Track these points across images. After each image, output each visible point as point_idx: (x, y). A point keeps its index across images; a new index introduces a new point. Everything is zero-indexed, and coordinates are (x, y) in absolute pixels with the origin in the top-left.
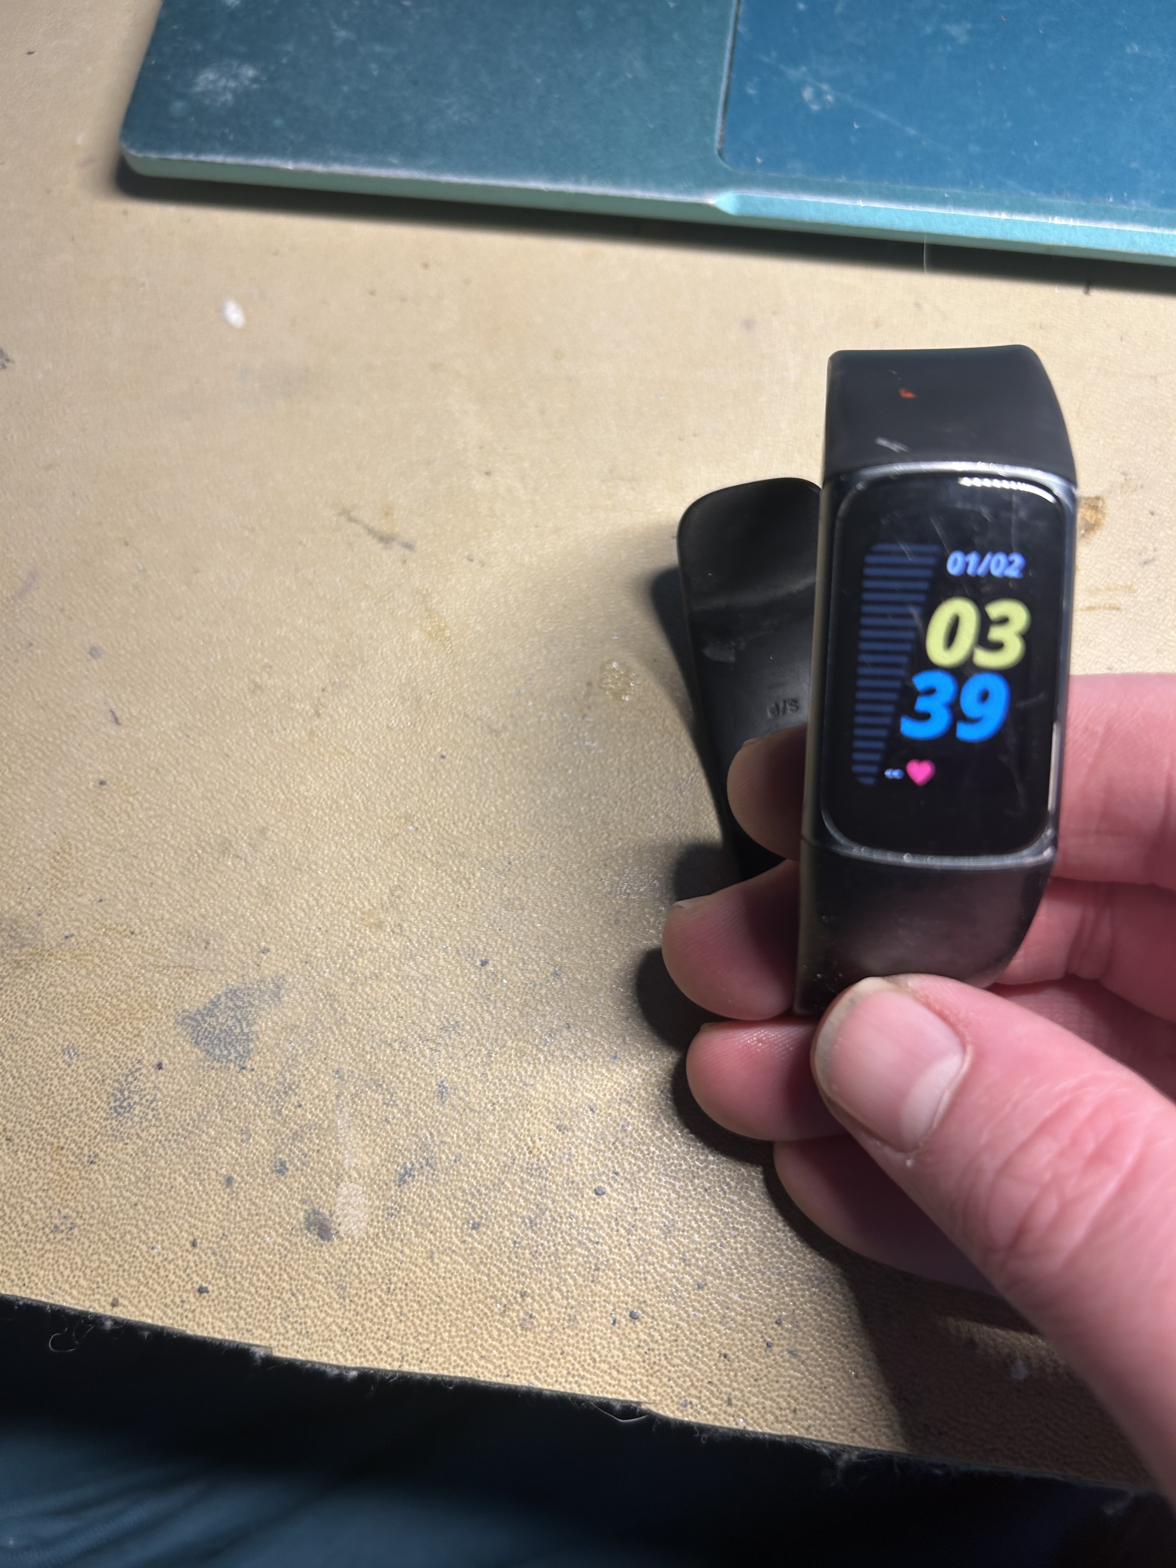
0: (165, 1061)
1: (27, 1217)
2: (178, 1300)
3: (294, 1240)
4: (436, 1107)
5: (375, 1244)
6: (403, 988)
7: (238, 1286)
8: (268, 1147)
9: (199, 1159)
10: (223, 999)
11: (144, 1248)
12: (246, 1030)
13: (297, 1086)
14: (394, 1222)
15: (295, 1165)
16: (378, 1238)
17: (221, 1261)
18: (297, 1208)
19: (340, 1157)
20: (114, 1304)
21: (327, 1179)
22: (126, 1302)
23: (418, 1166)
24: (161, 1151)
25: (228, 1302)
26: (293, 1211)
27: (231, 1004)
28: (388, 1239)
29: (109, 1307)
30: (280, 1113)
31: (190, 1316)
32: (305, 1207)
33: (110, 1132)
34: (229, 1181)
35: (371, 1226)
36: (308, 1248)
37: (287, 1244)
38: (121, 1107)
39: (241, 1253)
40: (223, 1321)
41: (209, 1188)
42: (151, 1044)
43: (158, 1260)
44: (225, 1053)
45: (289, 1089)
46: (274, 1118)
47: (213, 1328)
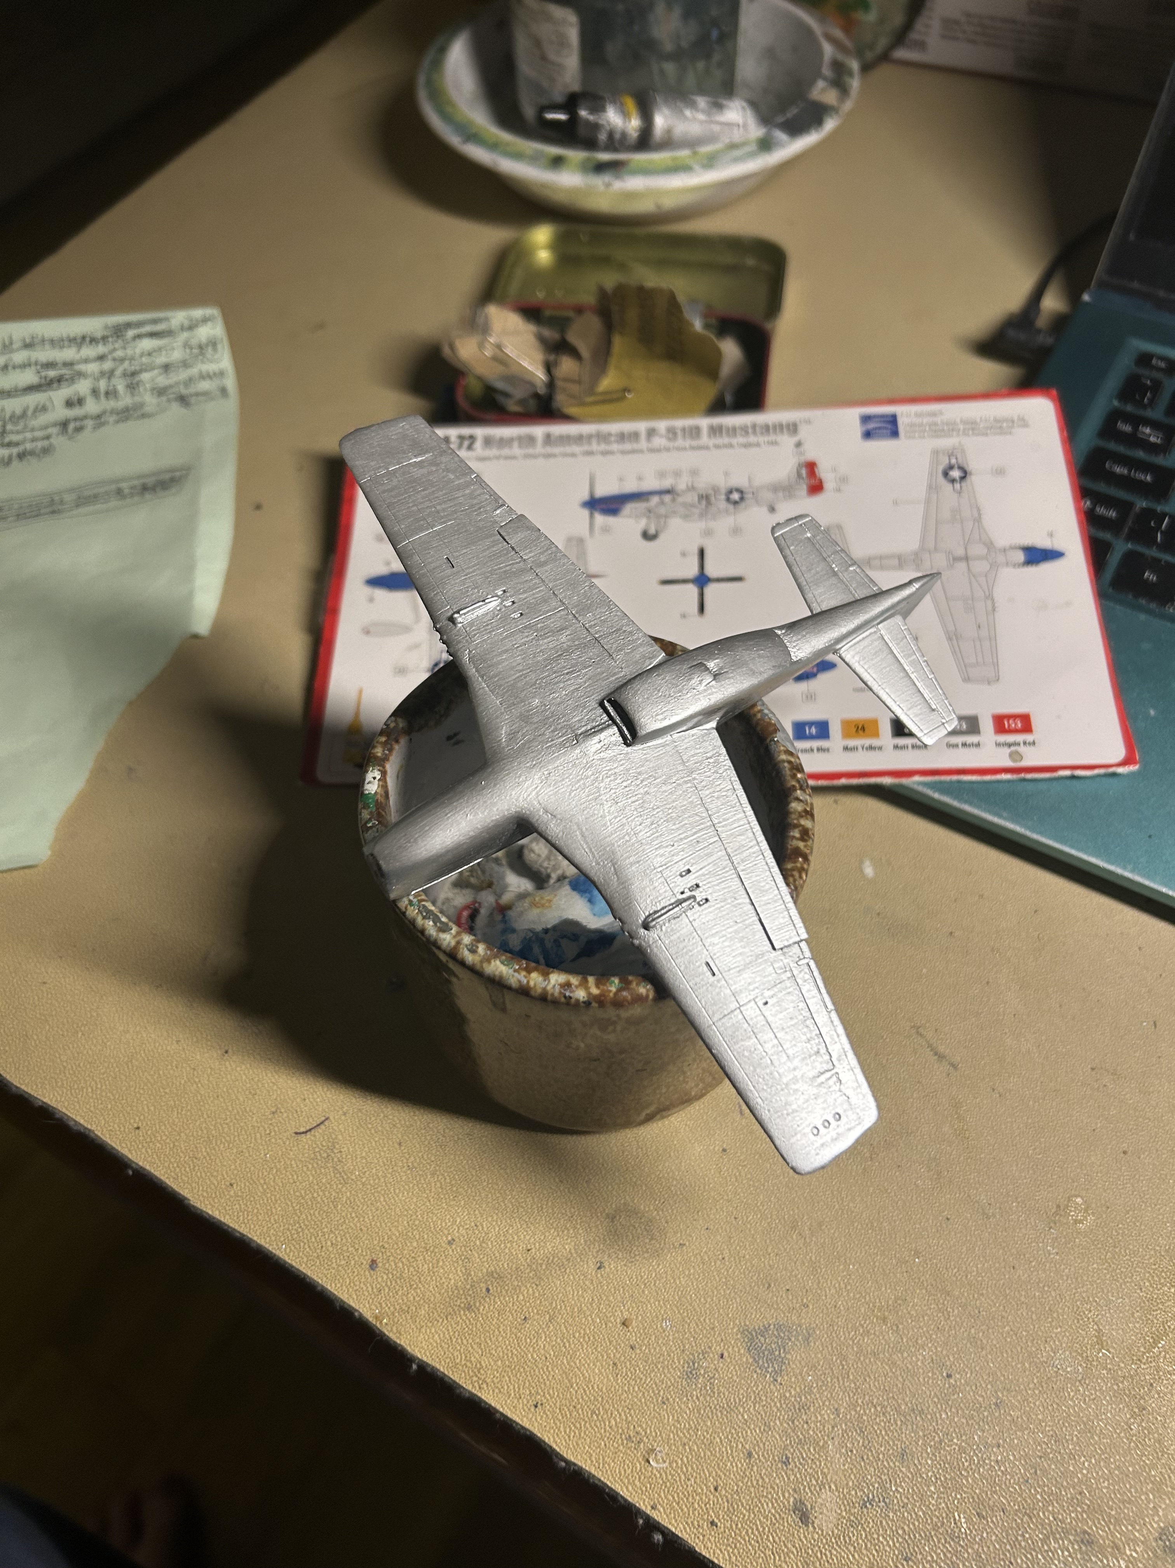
0: (726, 1354)
1: (613, 1422)
2: (696, 1523)
3: (783, 1515)
4: (897, 1464)
5: (837, 1542)
6: (891, 1370)
7: (737, 1532)
8: (780, 1443)
9: (733, 1431)
10: (772, 1327)
11: (683, 1477)
12: (783, 1355)
13: (808, 1408)
14: (852, 1532)
15: (795, 1463)
16: (840, 1538)
17: (731, 1509)
18: (790, 1494)
19: (826, 1470)
20: (653, 1508)
21: (814, 1482)
22: (662, 1510)
23: (877, 1499)
24: (710, 1414)
25: (728, 1540)
26: (787, 1495)
27: (775, 1333)
28: (846, 1542)
29: (649, 1508)
30: (793, 1422)
31: (701, 1537)
32: (796, 1496)
33: (680, 1387)
34: (750, 1455)
35: (837, 1528)
36: (791, 1525)
37: (777, 1516)
38: (691, 1372)
39: (745, 1508)
40: (721, 1552)
41: (735, 1454)
42: (719, 1339)
43: (690, 1489)
44: (766, 1365)
45: (804, 1408)
46: (788, 1424)
47: (714, 1554)
